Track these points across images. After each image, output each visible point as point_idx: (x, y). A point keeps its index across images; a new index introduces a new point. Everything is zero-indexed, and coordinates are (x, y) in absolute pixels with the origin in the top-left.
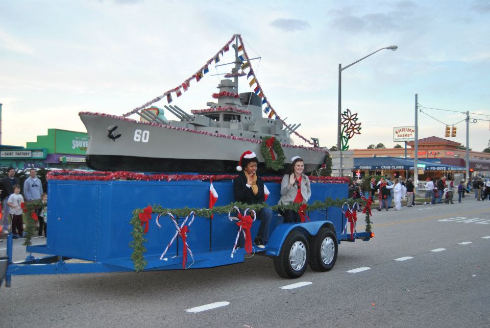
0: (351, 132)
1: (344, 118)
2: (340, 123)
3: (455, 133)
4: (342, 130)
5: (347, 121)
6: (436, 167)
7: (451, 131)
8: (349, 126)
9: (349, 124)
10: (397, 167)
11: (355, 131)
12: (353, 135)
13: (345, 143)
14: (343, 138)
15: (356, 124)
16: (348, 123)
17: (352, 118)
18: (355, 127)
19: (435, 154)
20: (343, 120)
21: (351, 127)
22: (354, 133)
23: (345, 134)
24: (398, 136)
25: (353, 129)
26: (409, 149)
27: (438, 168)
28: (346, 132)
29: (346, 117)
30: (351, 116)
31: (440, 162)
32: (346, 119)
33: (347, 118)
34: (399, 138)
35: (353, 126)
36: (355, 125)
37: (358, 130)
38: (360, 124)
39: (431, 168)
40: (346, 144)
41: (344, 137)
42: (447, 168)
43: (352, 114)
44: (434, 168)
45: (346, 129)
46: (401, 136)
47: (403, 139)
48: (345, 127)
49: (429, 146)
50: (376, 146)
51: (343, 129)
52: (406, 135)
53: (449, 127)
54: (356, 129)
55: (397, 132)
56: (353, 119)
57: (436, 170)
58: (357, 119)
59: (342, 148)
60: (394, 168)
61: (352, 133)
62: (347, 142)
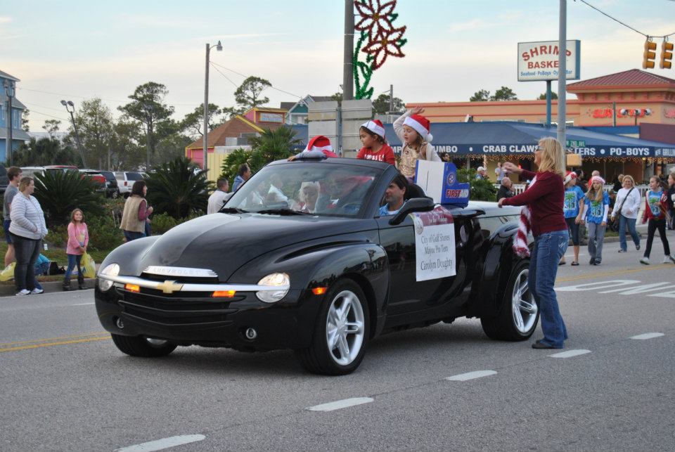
0: (378, 51)
1: (362, 14)
2: (351, 27)
3: (671, 57)
4: (355, 46)
5: (369, 21)
6: (624, 148)
7: (659, 52)
8: (373, 36)
9: (375, 29)
10: (523, 149)
11: (391, 48)
12: (384, 59)
13: (362, 80)
14: (359, 68)
15: (393, 31)
16: (371, 27)
17: (383, 12)
18: (391, 38)
19: (637, 115)
20: (358, 19)
21: (380, 39)
22: (387, 52)
23: (362, 57)
24: (530, 66)
25: (385, 43)
26: (571, 103)
27: (629, 152)
28: (365, 50)
29: (365, 10)
30: (380, 8)
31: (637, 136)
32: (366, 17)
33: (369, 12)
34: (532, 71)
35: (385, 34)
36: (389, 33)
37: (398, 47)
38: (403, 30)
39: (612, 151)
40: (367, 83)
41: (362, 65)
42: (652, 150)
43: (382, 4)
44: (619, 152)
45: (365, 43)
46: (537, 65)
47: (544, 73)
48: (363, 38)
49: (622, 94)
50: (493, 94)
51: (359, 44)
52: (549, 64)
53: (654, 41)
54: (393, 42)
55: (526, 56)
56: (384, 17)
57: (624, 155)
58: (395, 16)
59: (355, 95)
60: (514, 149)
61: (382, 53)
62: (368, 77)
